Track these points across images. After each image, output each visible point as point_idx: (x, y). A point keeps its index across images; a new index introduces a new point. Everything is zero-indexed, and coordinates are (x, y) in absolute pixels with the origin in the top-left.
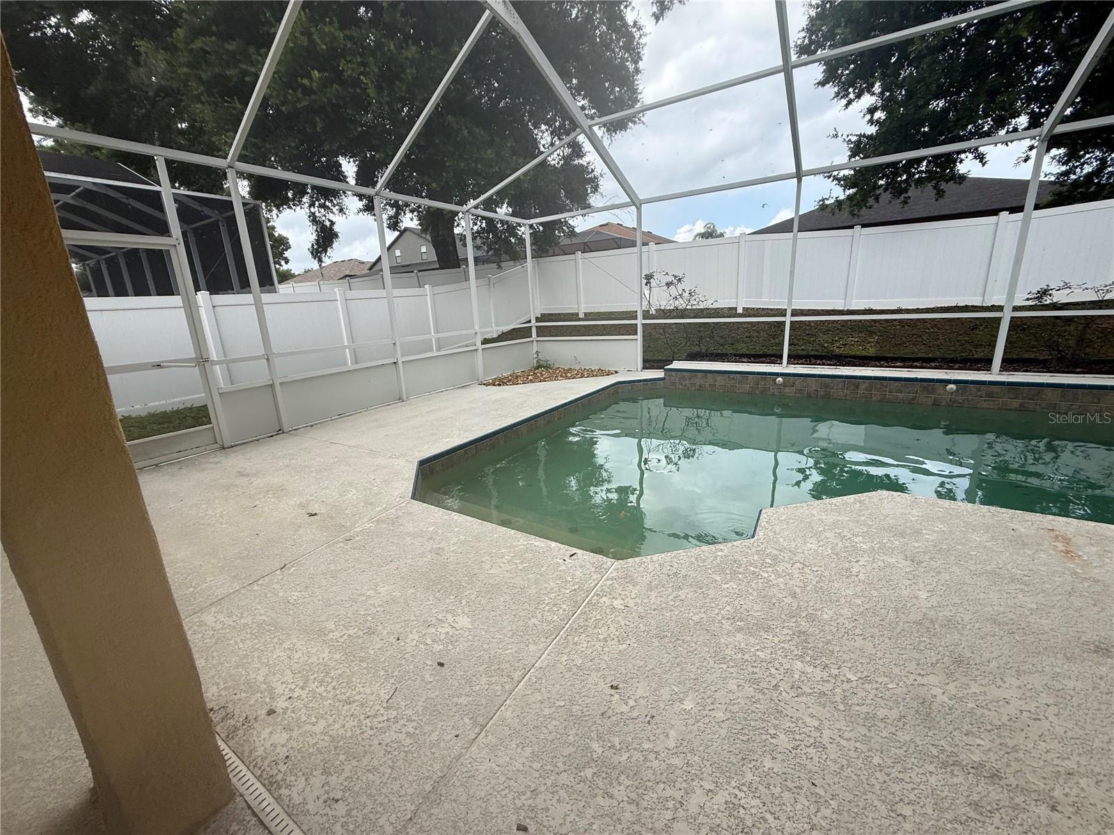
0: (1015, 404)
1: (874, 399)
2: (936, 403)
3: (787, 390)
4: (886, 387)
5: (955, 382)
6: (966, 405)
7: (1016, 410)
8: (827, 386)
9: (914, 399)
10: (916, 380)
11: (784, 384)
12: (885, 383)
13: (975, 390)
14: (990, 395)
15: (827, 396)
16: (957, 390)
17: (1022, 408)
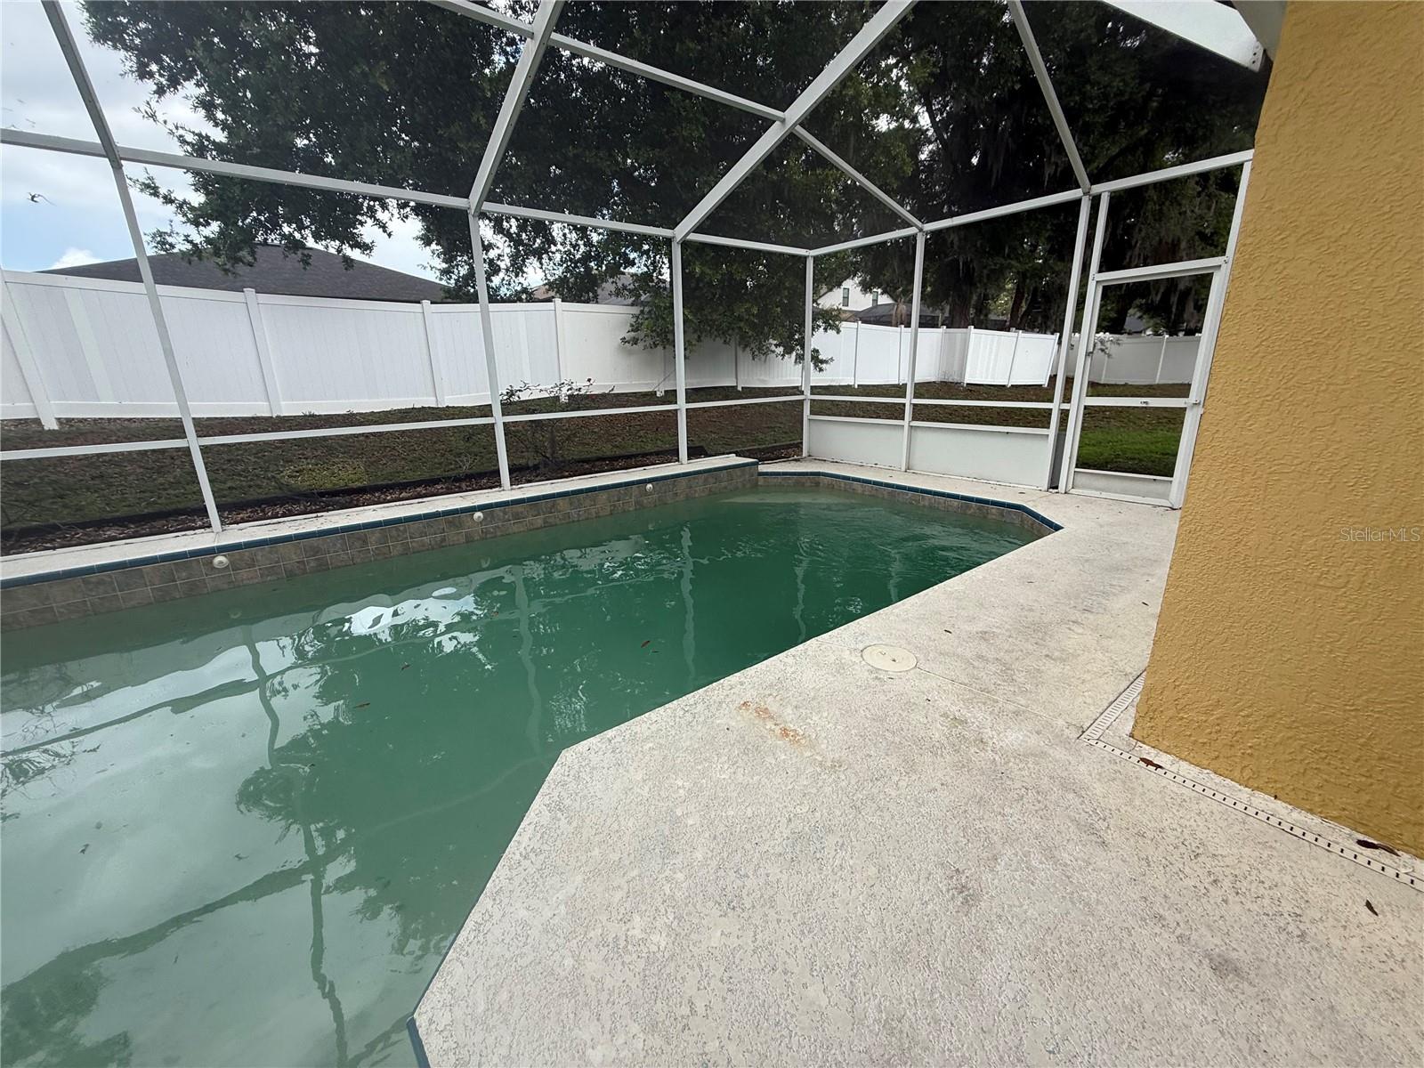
0: (539, 521)
1: (395, 553)
2: (469, 539)
3: (244, 574)
4: (405, 531)
5: (481, 508)
6: (499, 534)
7: (541, 528)
8: (316, 551)
9: (443, 540)
10: (436, 515)
11: (233, 566)
12: (401, 527)
13: (501, 514)
14: (517, 516)
15: (323, 567)
16: (485, 518)
17: (547, 525)
